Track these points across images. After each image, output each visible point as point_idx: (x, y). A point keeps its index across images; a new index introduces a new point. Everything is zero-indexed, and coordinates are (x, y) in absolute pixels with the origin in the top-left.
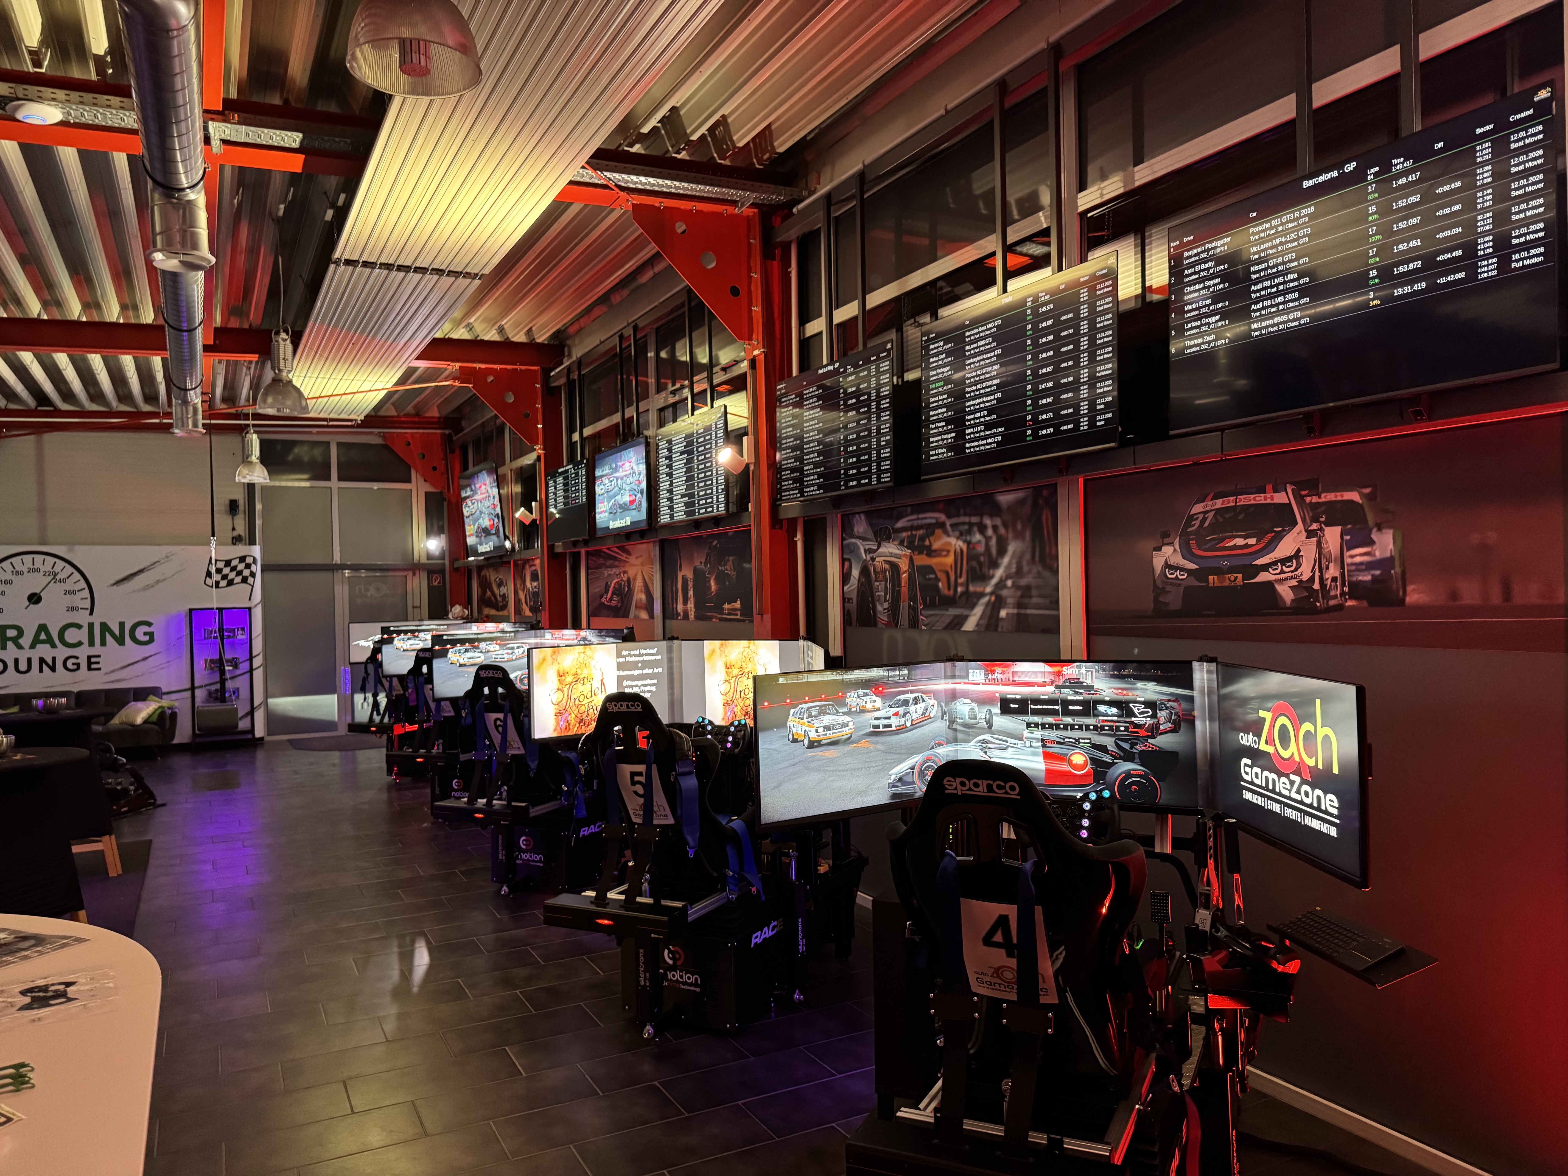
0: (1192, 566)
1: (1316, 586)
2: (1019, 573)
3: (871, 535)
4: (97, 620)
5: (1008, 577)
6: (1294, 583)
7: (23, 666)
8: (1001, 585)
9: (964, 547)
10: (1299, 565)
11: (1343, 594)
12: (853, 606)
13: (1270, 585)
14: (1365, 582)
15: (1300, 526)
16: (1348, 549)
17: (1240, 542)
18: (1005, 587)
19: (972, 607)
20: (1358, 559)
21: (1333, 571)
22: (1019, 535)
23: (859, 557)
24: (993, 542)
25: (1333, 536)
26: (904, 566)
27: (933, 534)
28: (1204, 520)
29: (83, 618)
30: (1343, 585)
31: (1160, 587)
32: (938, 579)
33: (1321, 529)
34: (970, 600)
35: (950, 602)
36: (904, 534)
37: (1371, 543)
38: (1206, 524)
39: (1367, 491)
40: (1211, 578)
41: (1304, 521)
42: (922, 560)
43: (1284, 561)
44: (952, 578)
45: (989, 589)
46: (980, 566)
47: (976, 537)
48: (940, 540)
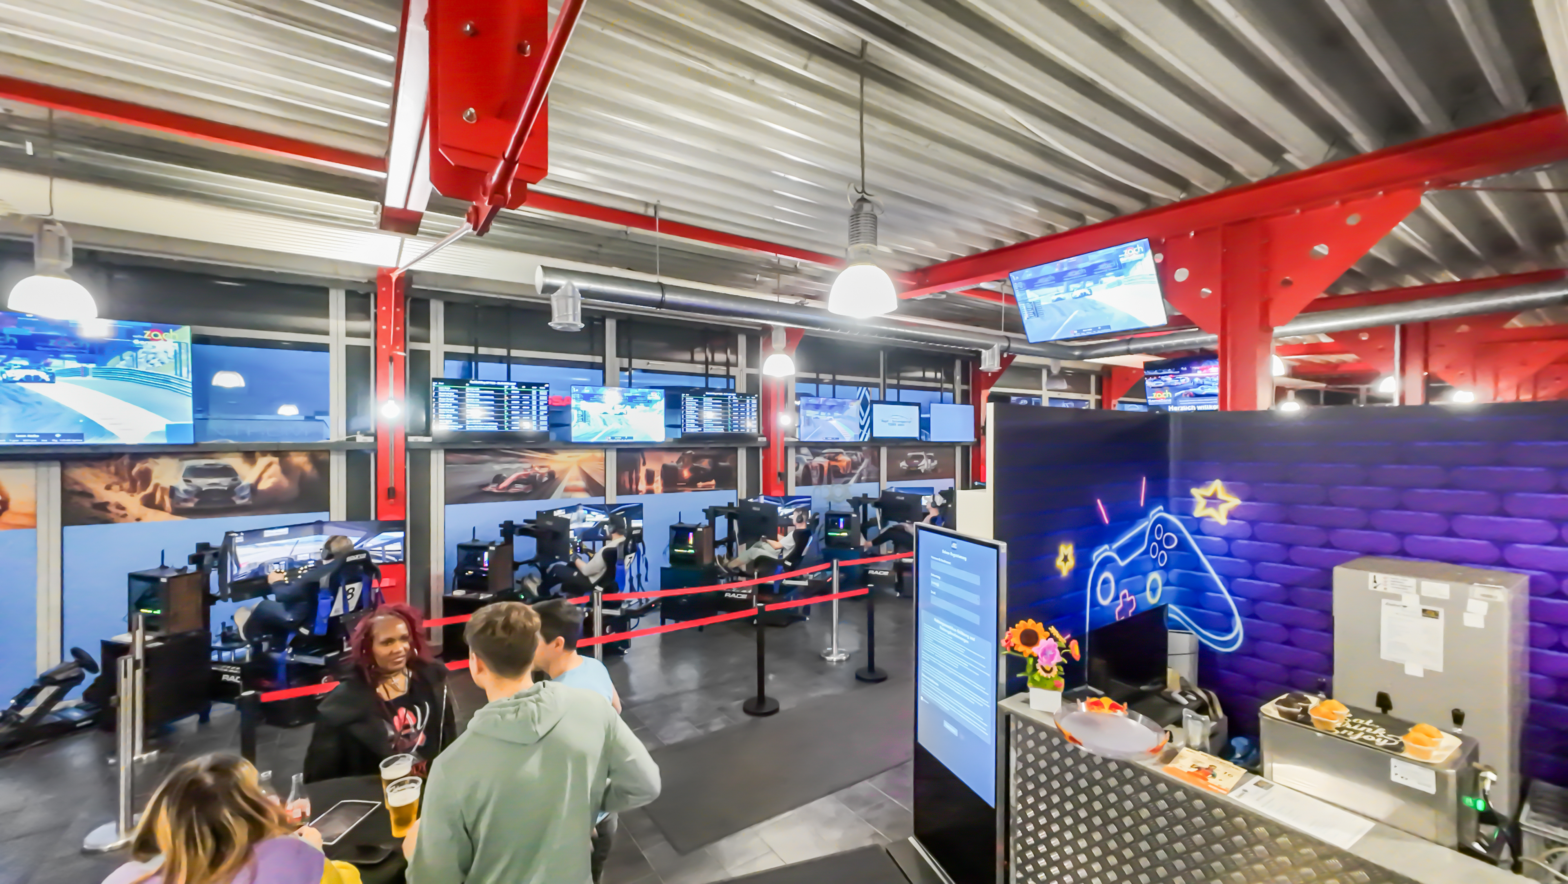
0: (908, 466)
2: (868, 466)
3: (810, 454)
5: (864, 468)
8: (862, 470)
9: (850, 460)
12: (800, 479)
15: (925, 459)
22: (868, 458)
23: (803, 462)
24: (860, 459)
25: (929, 461)
26: (826, 465)
31: (902, 470)
34: (852, 475)
35: (843, 476)
42: (833, 463)
45: (858, 471)
46: (855, 465)
47: (854, 457)
48: (840, 458)
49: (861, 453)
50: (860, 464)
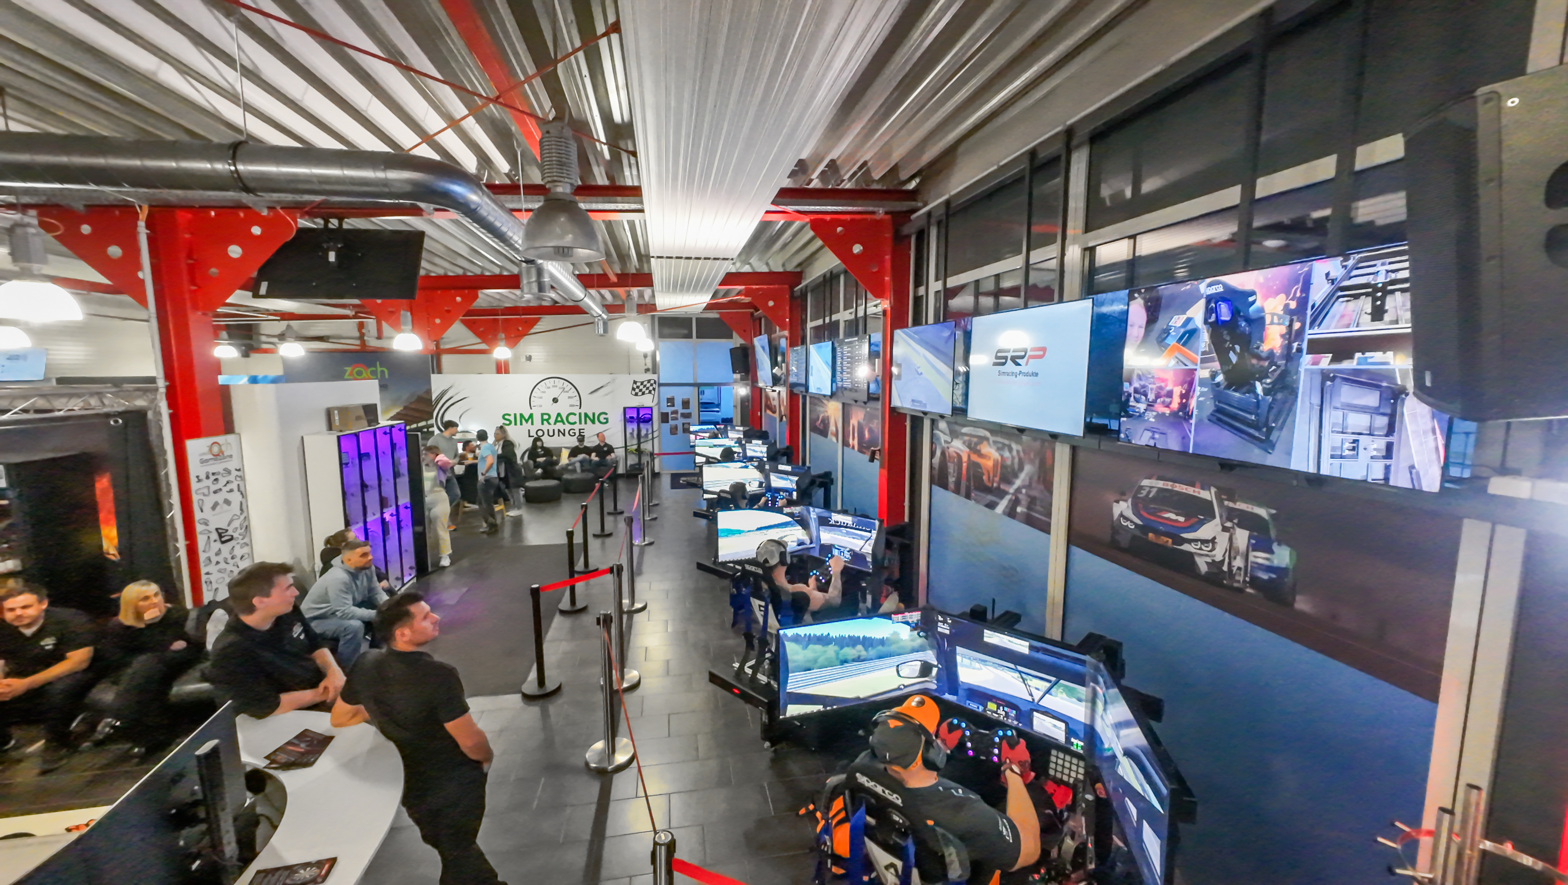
0: (1139, 522)
1: (1225, 568)
2: (1029, 486)
3: (947, 431)
4: (583, 411)
5: (1024, 487)
6: (1209, 560)
7: (551, 434)
8: (1018, 490)
9: (999, 458)
10: (1213, 549)
11: (1244, 581)
12: (936, 472)
13: (1191, 555)
14: (1263, 580)
15: (1218, 520)
16: (1254, 550)
17: (1172, 516)
18: (1021, 493)
19: (1002, 498)
20: (1260, 561)
21: (1238, 562)
22: (1032, 462)
23: (940, 444)
24: (1016, 460)
25: (1242, 537)
26: (965, 458)
27: (982, 443)
28: (1149, 492)
29: (576, 410)
30: (1246, 574)
31: (1116, 528)
32: (983, 474)
33: (1233, 528)
34: (1001, 493)
35: (988, 490)
36: (966, 438)
37: (1271, 552)
38: (1151, 496)
39: (1274, 512)
40: (1151, 535)
41: (1221, 517)
42: (975, 458)
43: (1204, 542)
44: (991, 475)
45: (1012, 490)
46: (1008, 474)
47: (1007, 454)
48: (986, 449)
49: (1020, 448)
50: (1016, 476)
